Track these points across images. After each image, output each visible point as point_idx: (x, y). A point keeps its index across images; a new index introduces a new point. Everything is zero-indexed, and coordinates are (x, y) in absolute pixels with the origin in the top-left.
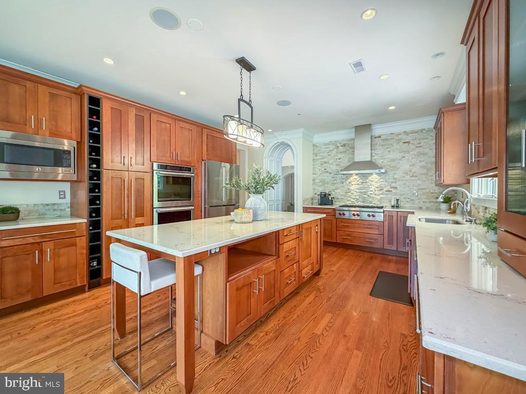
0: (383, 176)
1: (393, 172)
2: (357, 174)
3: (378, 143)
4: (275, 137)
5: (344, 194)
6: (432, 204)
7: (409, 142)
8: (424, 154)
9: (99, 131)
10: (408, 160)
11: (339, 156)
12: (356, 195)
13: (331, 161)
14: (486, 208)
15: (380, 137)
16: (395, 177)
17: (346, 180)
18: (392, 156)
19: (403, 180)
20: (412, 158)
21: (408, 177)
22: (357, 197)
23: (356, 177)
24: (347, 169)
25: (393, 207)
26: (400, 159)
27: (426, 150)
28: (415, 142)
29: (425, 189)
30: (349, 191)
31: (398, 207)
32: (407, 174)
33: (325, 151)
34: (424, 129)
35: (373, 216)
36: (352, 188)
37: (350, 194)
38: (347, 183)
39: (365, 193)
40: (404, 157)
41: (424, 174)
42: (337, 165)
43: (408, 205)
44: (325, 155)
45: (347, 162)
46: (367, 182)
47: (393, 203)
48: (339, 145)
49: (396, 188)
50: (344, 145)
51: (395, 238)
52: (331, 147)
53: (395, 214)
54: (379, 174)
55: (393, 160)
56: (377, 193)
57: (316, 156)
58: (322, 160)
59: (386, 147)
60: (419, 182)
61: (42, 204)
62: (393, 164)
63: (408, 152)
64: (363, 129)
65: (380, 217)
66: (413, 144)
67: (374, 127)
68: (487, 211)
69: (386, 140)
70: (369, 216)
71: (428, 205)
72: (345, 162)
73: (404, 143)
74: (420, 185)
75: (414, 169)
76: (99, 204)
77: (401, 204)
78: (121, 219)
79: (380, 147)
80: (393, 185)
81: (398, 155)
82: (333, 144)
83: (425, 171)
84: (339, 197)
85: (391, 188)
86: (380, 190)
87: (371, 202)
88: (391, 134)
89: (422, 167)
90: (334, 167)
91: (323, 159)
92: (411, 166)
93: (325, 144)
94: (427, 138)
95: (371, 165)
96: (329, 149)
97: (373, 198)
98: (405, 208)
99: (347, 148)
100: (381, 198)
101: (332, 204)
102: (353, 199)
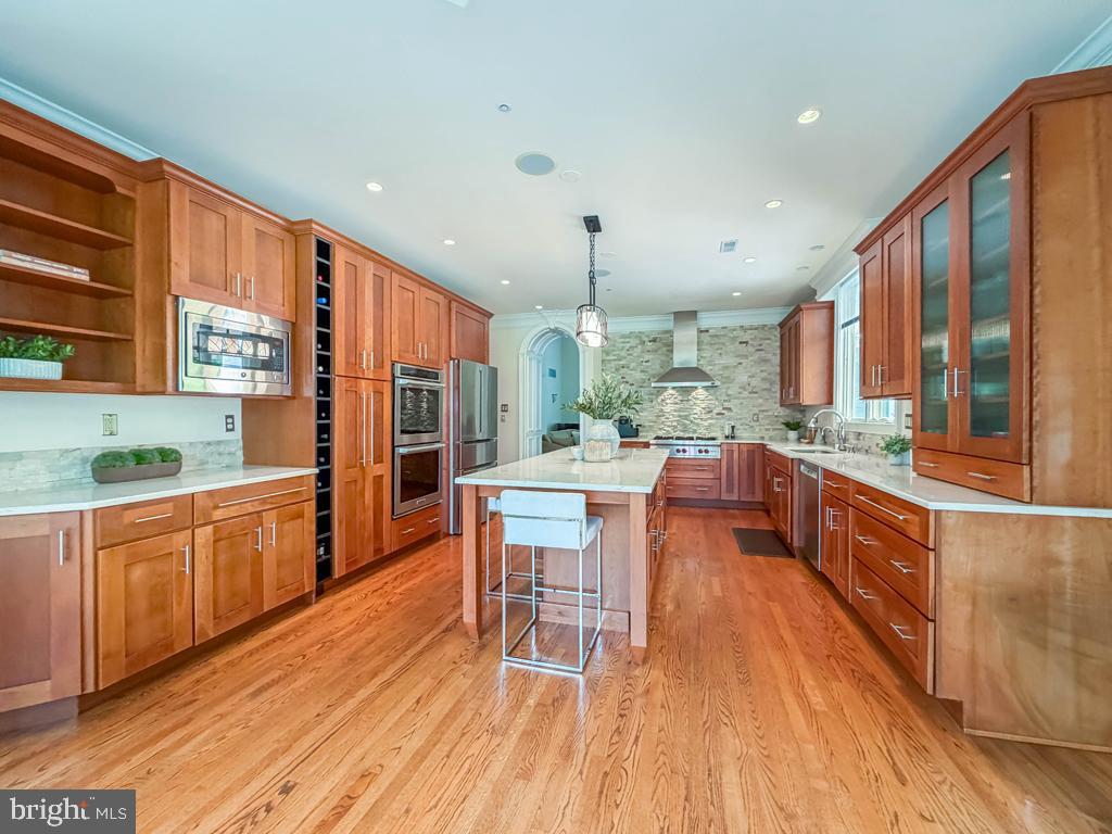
0: (712, 391)
1: (726, 386)
2: (674, 388)
3: (705, 341)
4: (544, 317)
5: (654, 418)
6: (776, 432)
7: (746, 343)
8: (766, 361)
9: (328, 304)
10: (745, 368)
11: (647, 357)
12: (672, 419)
13: (633, 365)
14: (860, 434)
15: (707, 331)
16: (730, 392)
17: (657, 397)
18: (725, 361)
19: (738, 398)
20: (752, 366)
21: (746, 394)
22: (675, 424)
23: (671, 392)
24: (662, 378)
25: (727, 437)
26: (735, 367)
27: (770, 356)
28: (755, 343)
29: (766, 411)
30: (661, 414)
31: (733, 438)
32: (744, 389)
33: (623, 348)
34: (766, 326)
35: (706, 451)
36: (668, 409)
37: (663, 419)
38: (659, 400)
39: (686, 417)
40: (740, 363)
41: (765, 389)
42: (642, 371)
43: (745, 435)
44: (623, 353)
45: (658, 367)
46: (688, 400)
47: (728, 431)
48: (646, 339)
49: (729, 409)
50: (654, 340)
51: (736, 482)
52: (634, 342)
53: (735, 448)
54: (706, 388)
55: (726, 368)
56: (704, 416)
57: (608, 354)
58: (617, 362)
59: (716, 347)
60: (761, 401)
61: (202, 443)
62: (726, 374)
63: (746, 357)
64: (686, 316)
65: (714, 453)
66: (752, 345)
67: (699, 315)
68: (861, 438)
69: (716, 336)
70: (700, 451)
71: (772, 433)
72: (656, 367)
73: (741, 343)
74: (761, 405)
75: (754, 382)
76: (328, 440)
77: (737, 433)
78: (356, 466)
79: (708, 347)
80: (726, 404)
81: (732, 361)
82: (636, 337)
83: (767, 386)
84: (647, 424)
85: (724, 409)
86: (709, 412)
87: (695, 431)
88: (723, 328)
89: (763, 379)
90: (638, 375)
91: (620, 360)
92: (750, 377)
93: (623, 336)
94: (769, 339)
95: (695, 373)
96: (629, 345)
97: (698, 425)
98: (742, 439)
99: (658, 344)
100: (710, 425)
101: (637, 436)
102: (669, 426)
